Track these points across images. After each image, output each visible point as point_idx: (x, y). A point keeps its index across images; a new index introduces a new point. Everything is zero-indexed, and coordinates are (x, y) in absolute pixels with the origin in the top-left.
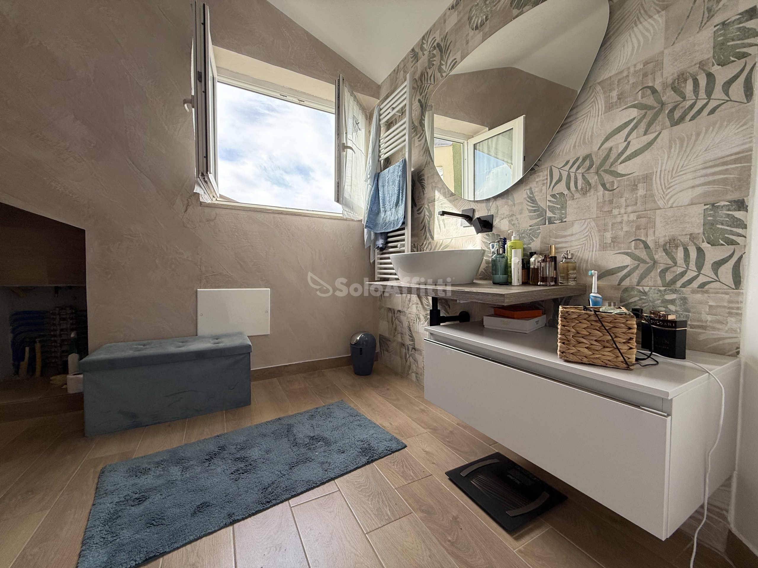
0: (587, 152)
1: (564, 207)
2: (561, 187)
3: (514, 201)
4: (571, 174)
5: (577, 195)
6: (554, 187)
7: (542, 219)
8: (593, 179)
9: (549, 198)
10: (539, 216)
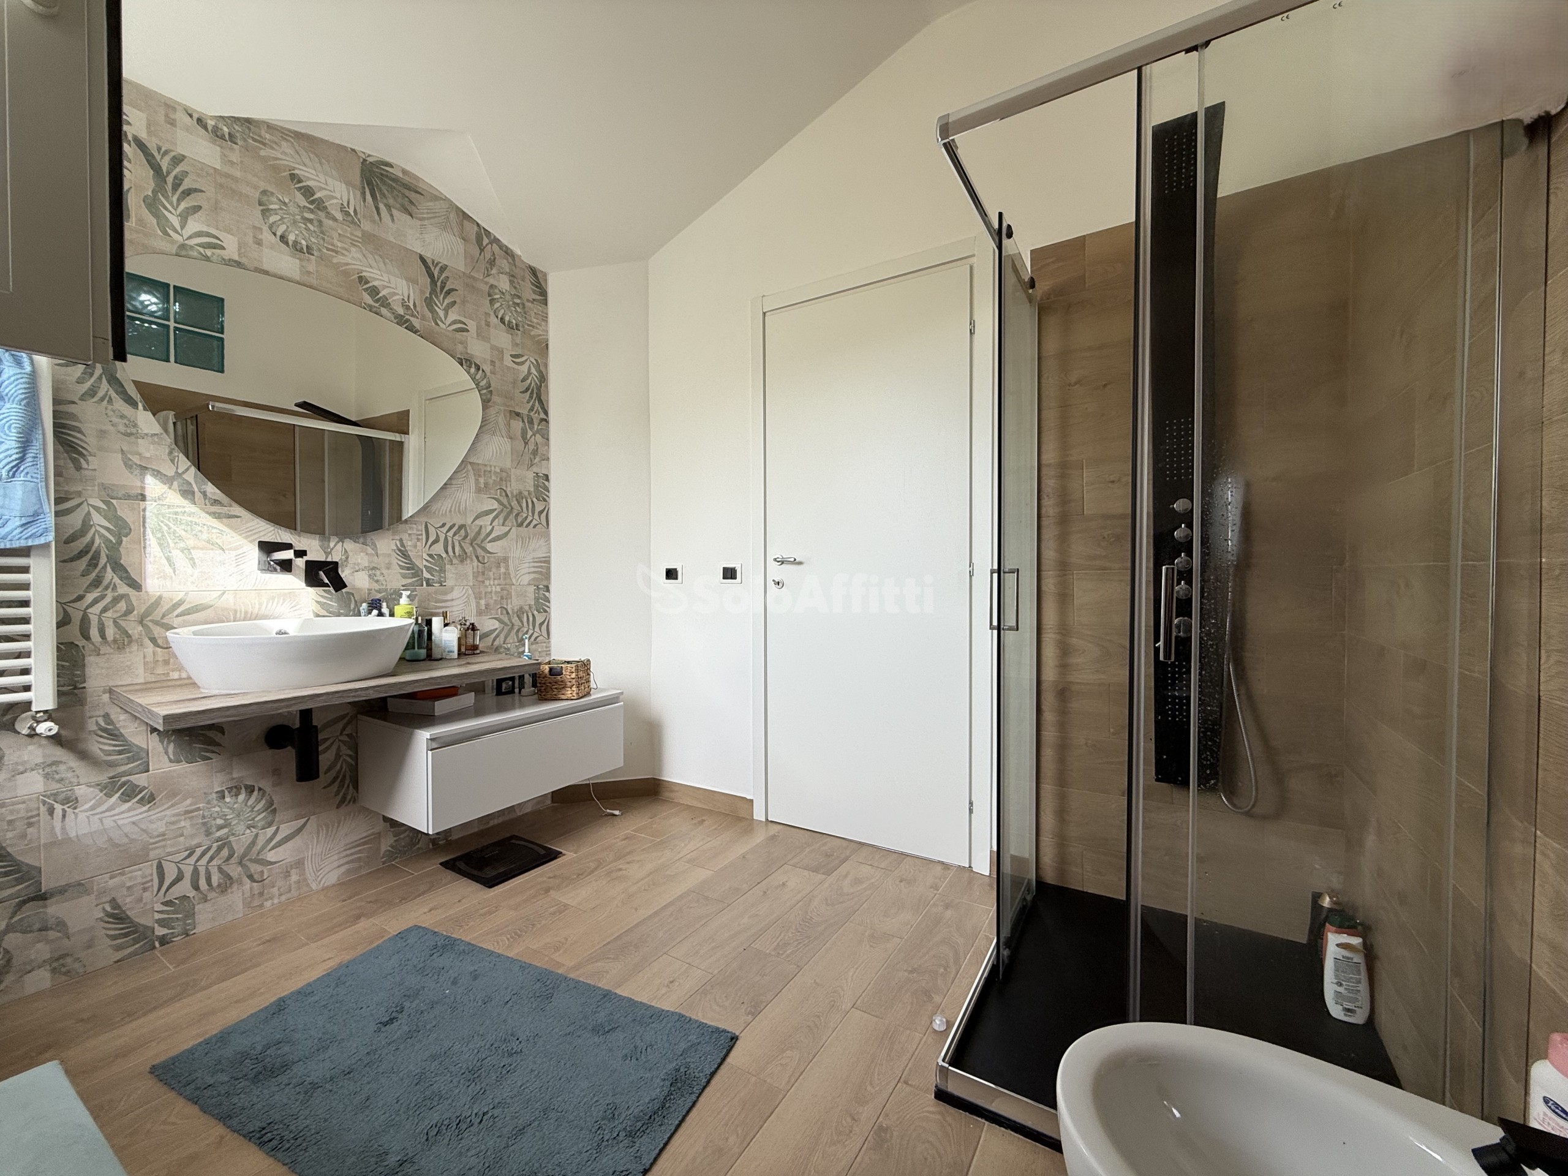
0: (462, 522)
1: (442, 570)
2: (438, 548)
3: (377, 550)
4: (449, 538)
5: (455, 561)
6: (430, 546)
7: (418, 580)
8: (469, 550)
9: (425, 556)
10: (415, 575)
